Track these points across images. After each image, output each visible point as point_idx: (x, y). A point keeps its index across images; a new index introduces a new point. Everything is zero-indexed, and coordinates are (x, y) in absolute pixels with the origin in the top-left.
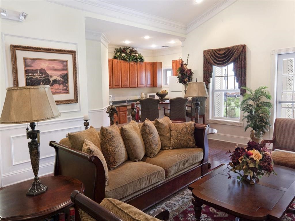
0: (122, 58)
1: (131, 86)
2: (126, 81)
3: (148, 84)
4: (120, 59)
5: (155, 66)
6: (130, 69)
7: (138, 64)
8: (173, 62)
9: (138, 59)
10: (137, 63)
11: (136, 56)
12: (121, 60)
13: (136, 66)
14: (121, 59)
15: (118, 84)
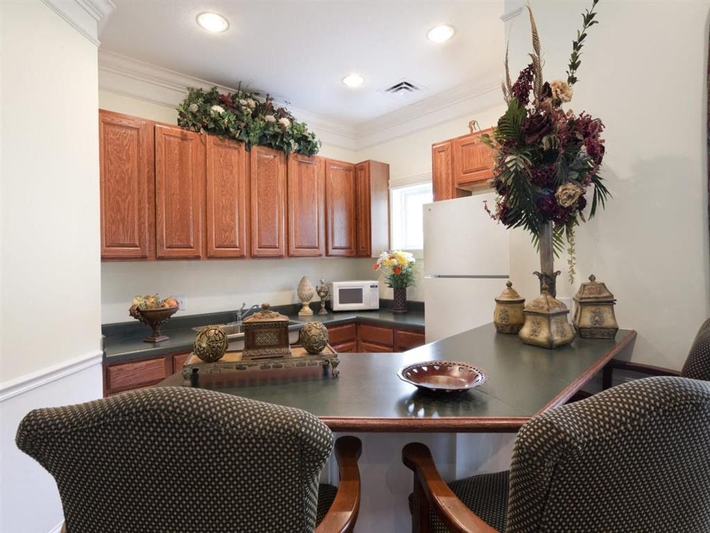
0: (212, 125)
1: (256, 250)
2: (233, 228)
3: (336, 245)
4: (199, 125)
5: (361, 174)
6: (254, 176)
7: (293, 163)
8: (436, 151)
9: (292, 141)
10: (287, 158)
11: (283, 125)
12: (202, 131)
13: (282, 168)
14: (206, 128)
15: (188, 240)
